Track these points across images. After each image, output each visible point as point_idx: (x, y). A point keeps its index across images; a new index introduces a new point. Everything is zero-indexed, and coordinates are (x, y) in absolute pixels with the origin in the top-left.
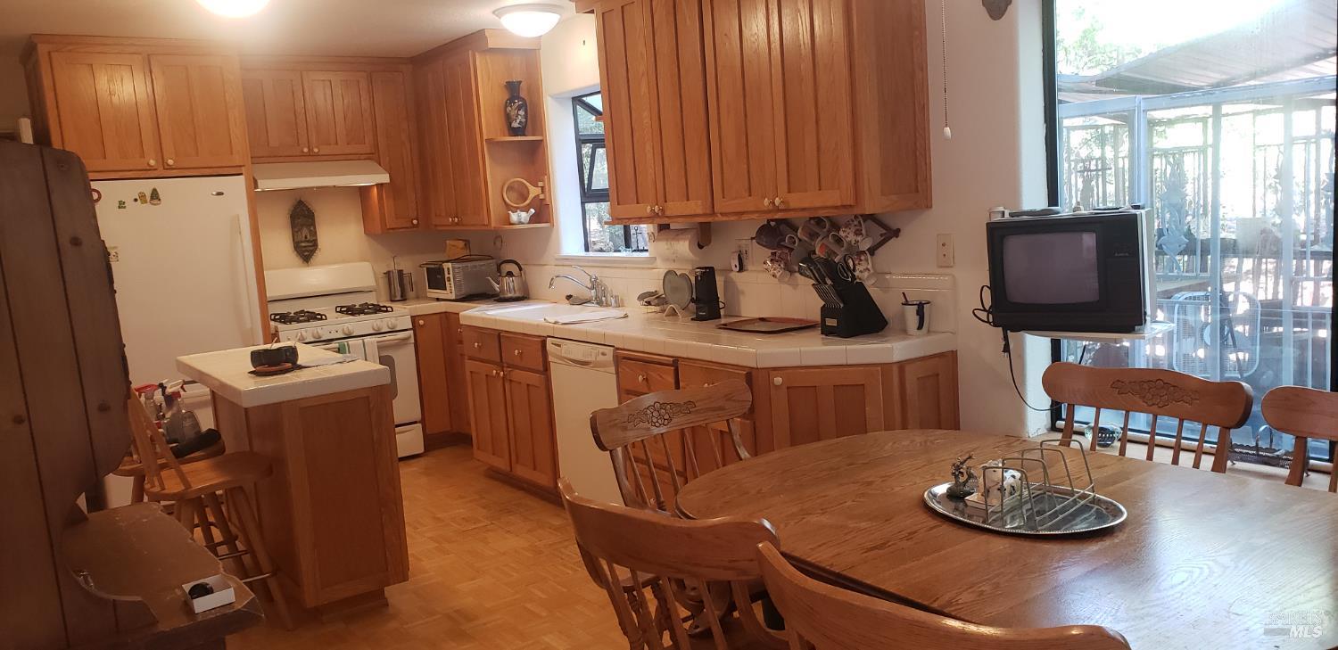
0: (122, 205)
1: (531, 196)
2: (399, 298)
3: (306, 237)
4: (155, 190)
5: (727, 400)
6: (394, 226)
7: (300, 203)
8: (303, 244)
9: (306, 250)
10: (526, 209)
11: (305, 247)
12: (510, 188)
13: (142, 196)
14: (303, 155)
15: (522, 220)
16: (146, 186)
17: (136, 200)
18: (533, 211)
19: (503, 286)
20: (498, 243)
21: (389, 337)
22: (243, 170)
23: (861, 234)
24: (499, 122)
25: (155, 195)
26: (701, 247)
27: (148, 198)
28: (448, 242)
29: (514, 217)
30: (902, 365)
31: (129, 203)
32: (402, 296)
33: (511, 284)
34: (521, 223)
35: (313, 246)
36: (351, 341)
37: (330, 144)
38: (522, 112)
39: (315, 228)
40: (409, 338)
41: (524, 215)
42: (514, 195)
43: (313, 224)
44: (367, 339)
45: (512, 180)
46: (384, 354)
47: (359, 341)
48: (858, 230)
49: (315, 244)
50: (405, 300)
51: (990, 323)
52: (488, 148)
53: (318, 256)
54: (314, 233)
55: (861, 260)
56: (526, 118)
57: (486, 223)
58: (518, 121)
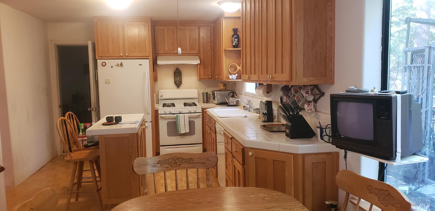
0: (112, 67)
1: (238, 70)
2: (205, 102)
3: (178, 80)
4: (122, 63)
5: (207, 160)
6: (204, 78)
7: (177, 69)
8: (177, 82)
9: (178, 84)
10: (234, 74)
11: (178, 83)
12: (231, 67)
13: (118, 65)
14: (175, 53)
15: (233, 78)
16: (119, 61)
17: (116, 66)
18: (237, 75)
19: (229, 101)
20: (234, 86)
21: (193, 114)
22: (149, 58)
23: (308, 93)
24: (230, 43)
25: (121, 65)
26: (268, 93)
27: (120, 65)
28: (219, 84)
29: (231, 77)
30: (304, 155)
31: (114, 66)
32: (207, 101)
33: (232, 100)
34: (233, 79)
35: (180, 83)
36: (180, 115)
37: (184, 50)
38: (236, 40)
39: (181, 77)
40: (200, 115)
41: (234, 76)
42: (233, 69)
43: (181, 76)
44: (186, 115)
45: (232, 64)
46: (191, 120)
47: (183, 115)
48: (307, 91)
49: (181, 82)
50: (207, 102)
51: (331, 143)
52: (225, 53)
53: (182, 86)
54: (181, 79)
55: (309, 105)
56: (238, 42)
57: (222, 78)
58: (235, 43)
